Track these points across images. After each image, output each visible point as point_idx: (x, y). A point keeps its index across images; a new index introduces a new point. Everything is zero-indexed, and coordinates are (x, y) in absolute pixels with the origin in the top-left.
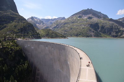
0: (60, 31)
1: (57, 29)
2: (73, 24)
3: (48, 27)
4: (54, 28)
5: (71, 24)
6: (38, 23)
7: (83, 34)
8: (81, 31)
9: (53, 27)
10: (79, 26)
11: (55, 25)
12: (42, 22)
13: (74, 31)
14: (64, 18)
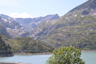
0: (48, 40)
1: (44, 37)
2: (72, 26)
3: (28, 34)
4: (39, 34)
5: (68, 27)
6: (10, 27)
7: (91, 44)
8: (87, 40)
9: (37, 32)
10: (83, 30)
11: (41, 30)
12: (17, 24)
13: (75, 39)
14: (56, 16)
